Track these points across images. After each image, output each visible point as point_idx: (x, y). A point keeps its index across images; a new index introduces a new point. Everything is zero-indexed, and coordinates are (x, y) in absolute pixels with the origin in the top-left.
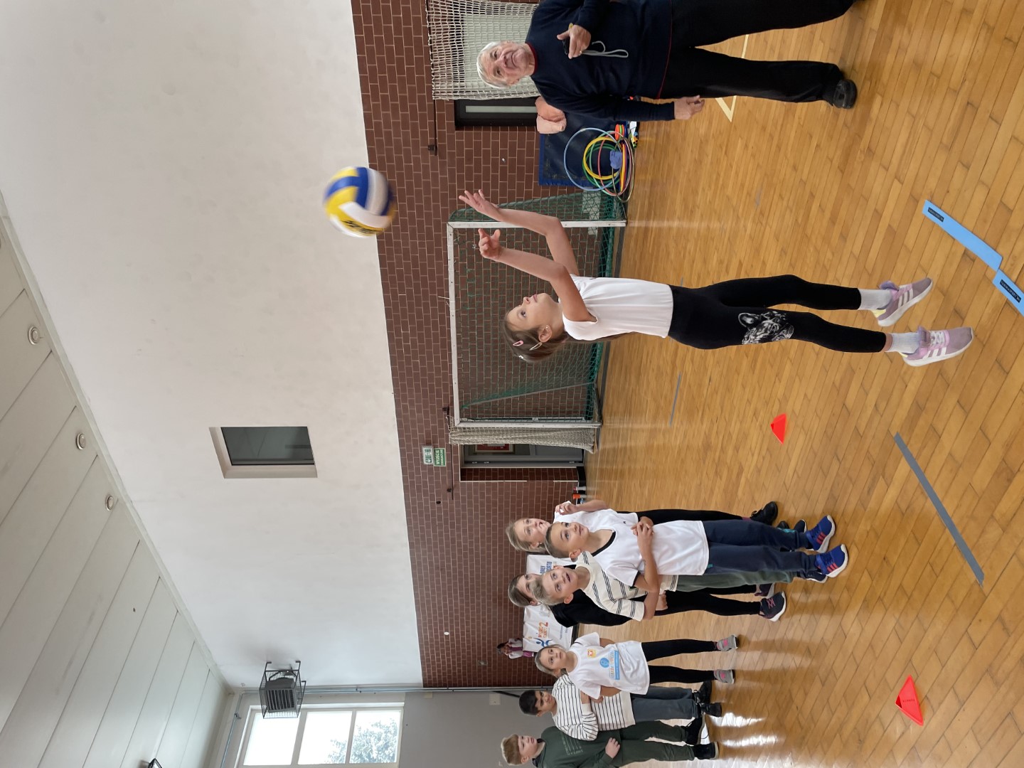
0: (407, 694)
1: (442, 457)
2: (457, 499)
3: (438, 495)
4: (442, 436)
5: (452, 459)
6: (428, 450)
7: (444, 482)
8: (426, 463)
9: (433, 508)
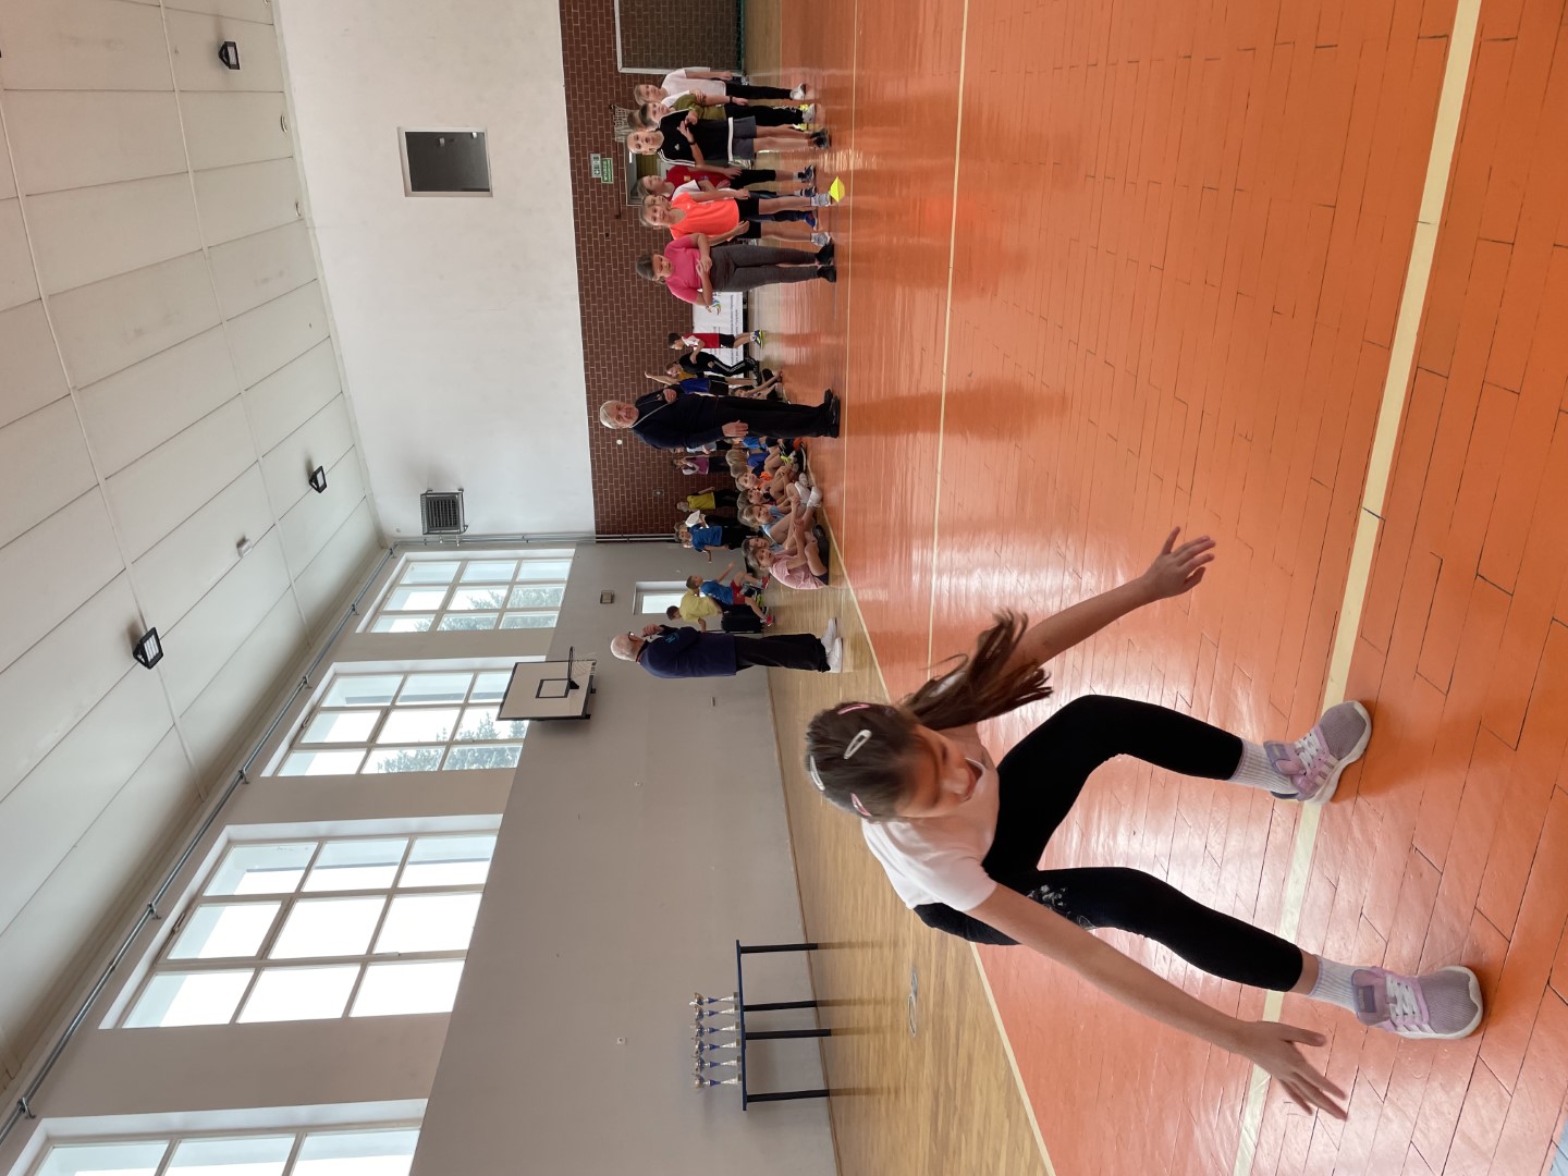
0: (580, 542)
1: (609, 171)
2: (625, 229)
3: (607, 225)
4: (608, 143)
5: (618, 173)
6: (596, 158)
7: (612, 205)
8: (594, 176)
9: (602, 243)
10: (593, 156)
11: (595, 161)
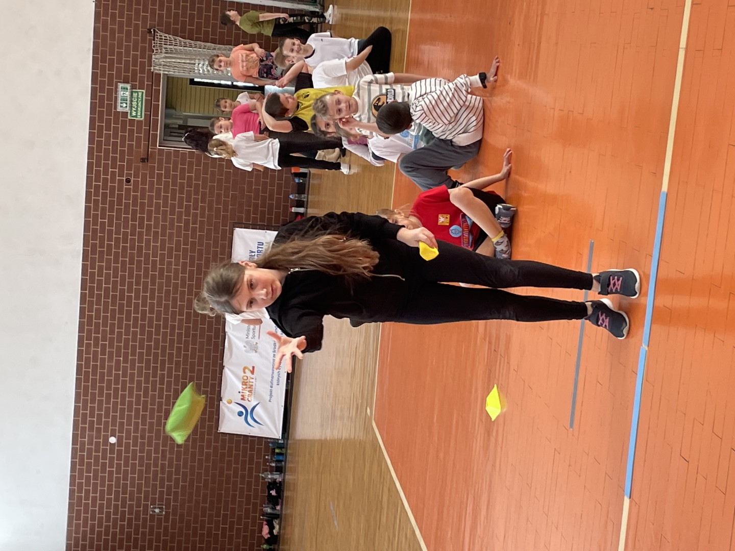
1: (140, 104)
2: (152, 176)
3: (129, 168)
4: (142, 72)
5: (150, 107)
6: (125, 89)
7: (138, 146)
8: (119, 109)
9: (120, 189)
10: (120, 85)
11: (123, 92)
